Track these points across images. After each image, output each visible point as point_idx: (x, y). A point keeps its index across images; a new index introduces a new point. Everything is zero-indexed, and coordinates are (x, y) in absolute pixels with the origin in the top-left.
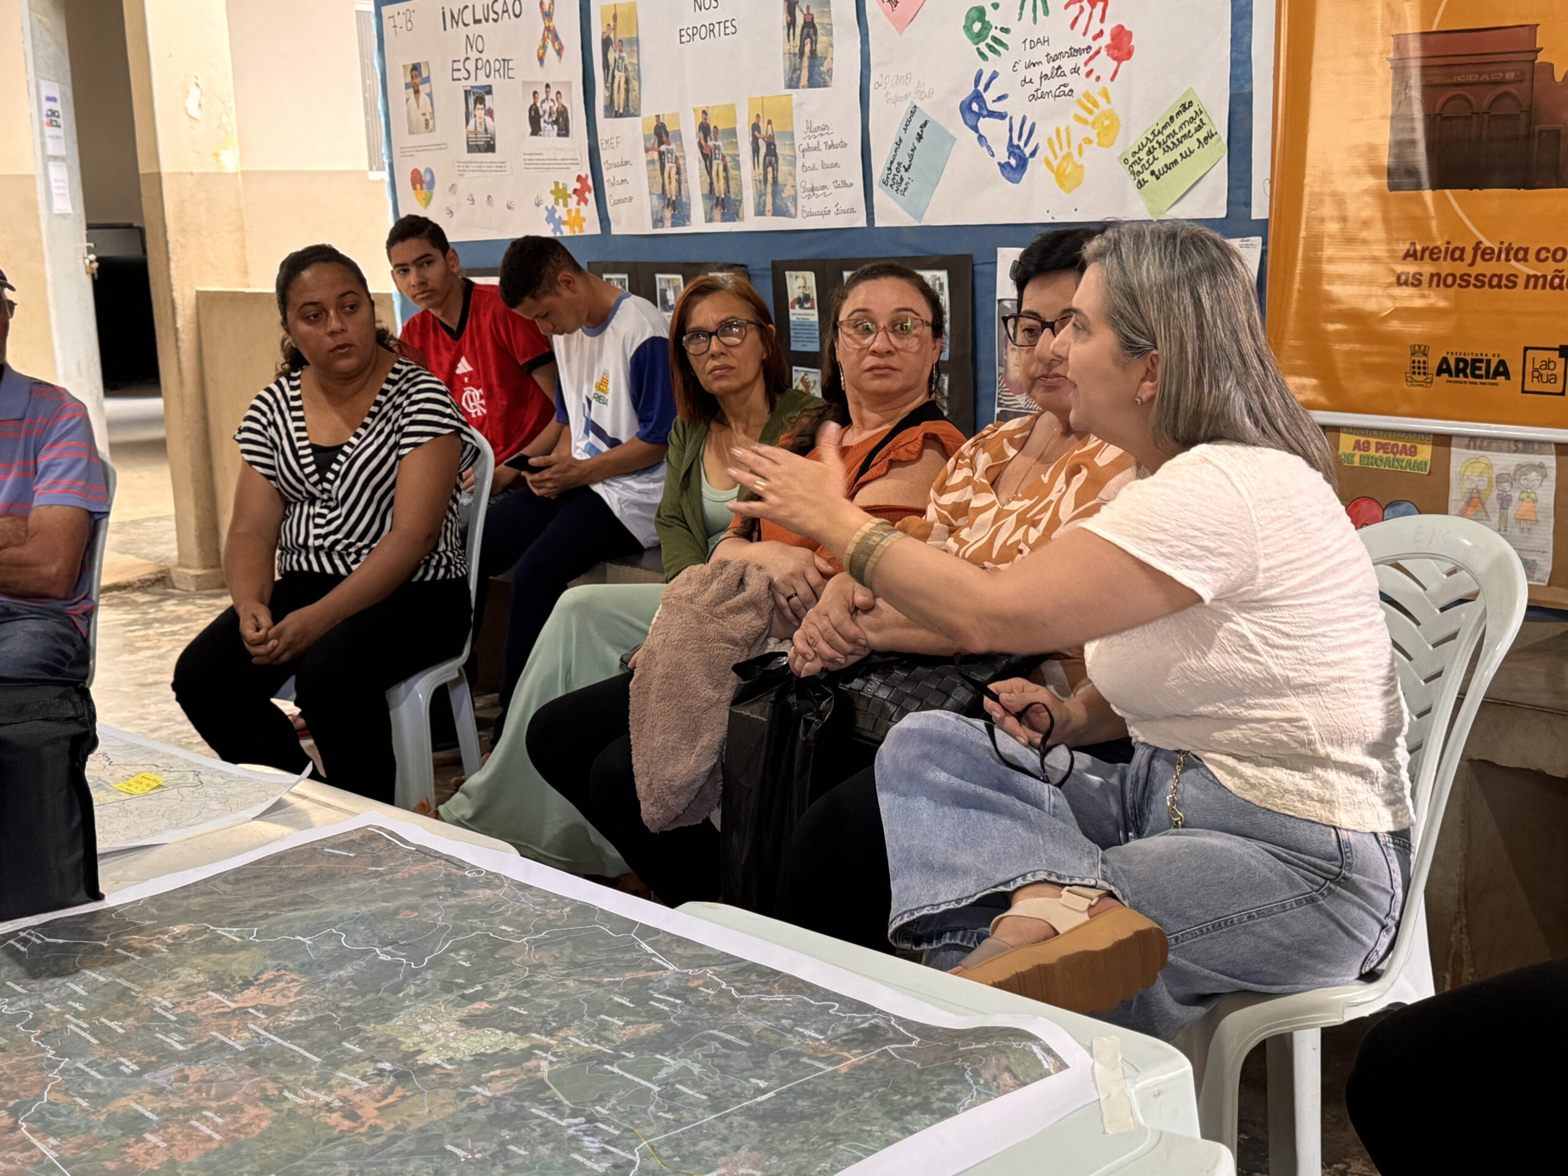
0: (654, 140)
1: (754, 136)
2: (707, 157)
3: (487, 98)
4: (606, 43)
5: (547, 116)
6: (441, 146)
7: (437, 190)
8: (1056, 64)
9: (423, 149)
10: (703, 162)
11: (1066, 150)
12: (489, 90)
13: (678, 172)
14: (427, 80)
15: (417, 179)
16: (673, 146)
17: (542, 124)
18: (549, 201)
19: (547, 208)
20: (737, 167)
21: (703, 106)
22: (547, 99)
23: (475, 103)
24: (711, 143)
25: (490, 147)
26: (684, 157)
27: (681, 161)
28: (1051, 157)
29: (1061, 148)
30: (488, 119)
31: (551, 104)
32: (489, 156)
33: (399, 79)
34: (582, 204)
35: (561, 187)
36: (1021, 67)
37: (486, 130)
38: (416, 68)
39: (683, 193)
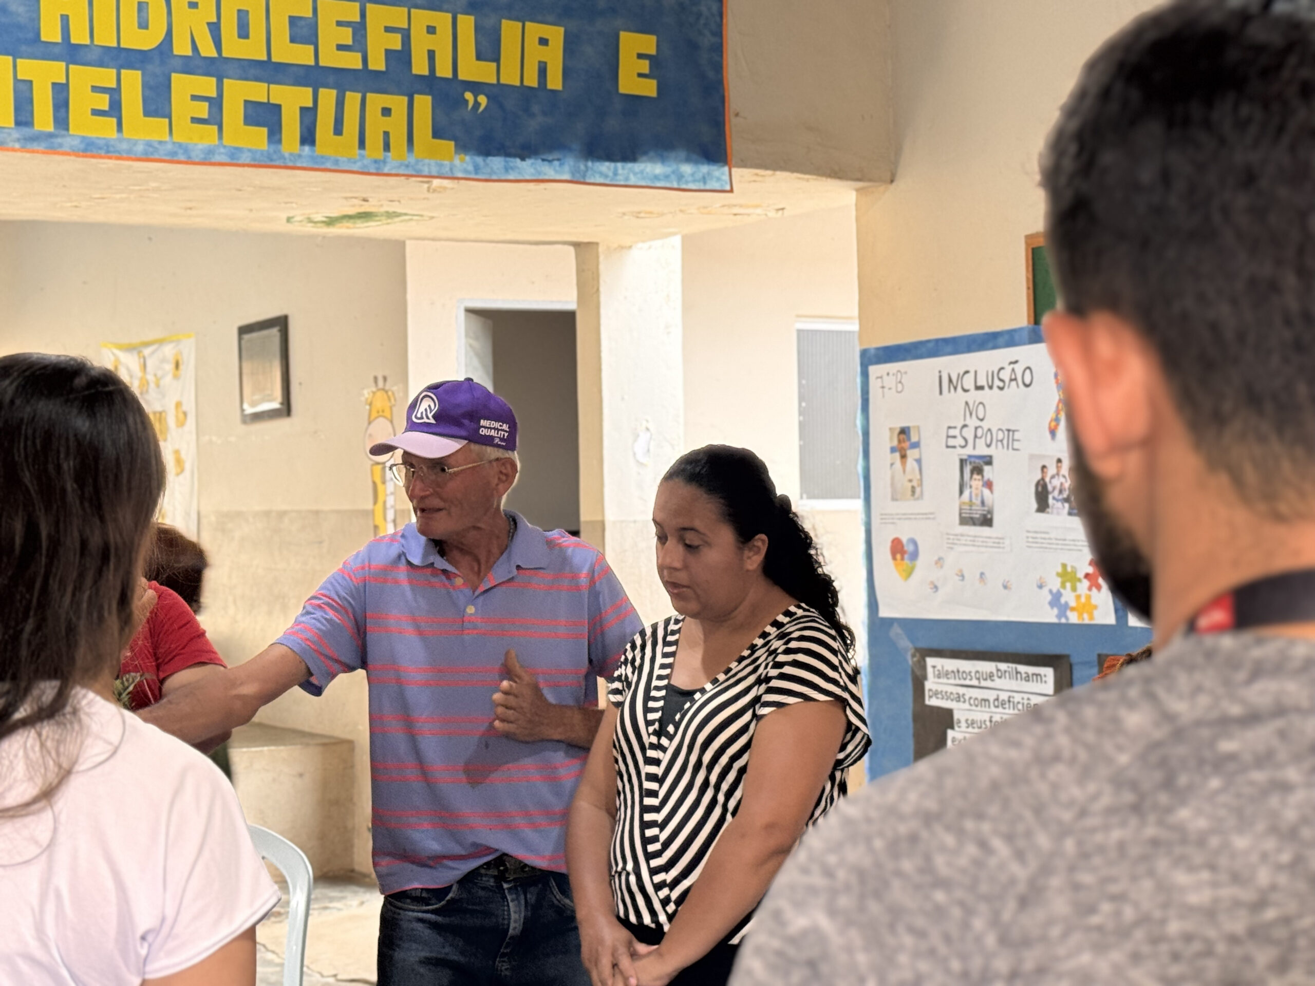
3: (987, 469)
5: (1056, 493)
6: (928, 516)
7: (921, 562)
9: (907, 517)
12: (989, 461)
14: (916, 445)
15: (897, 548)
17: (1051, 501)
18: (1055, 584)
19: (1051, 591)
23: (972, 473)
25: (987, 521)
30: (986, 492)
31: (1062, 480)
32: (985, 531)
33: (882, 441)
34: (1094, 590)
35: (1069, 569)
37: (983, 503)
38: (904, 432)
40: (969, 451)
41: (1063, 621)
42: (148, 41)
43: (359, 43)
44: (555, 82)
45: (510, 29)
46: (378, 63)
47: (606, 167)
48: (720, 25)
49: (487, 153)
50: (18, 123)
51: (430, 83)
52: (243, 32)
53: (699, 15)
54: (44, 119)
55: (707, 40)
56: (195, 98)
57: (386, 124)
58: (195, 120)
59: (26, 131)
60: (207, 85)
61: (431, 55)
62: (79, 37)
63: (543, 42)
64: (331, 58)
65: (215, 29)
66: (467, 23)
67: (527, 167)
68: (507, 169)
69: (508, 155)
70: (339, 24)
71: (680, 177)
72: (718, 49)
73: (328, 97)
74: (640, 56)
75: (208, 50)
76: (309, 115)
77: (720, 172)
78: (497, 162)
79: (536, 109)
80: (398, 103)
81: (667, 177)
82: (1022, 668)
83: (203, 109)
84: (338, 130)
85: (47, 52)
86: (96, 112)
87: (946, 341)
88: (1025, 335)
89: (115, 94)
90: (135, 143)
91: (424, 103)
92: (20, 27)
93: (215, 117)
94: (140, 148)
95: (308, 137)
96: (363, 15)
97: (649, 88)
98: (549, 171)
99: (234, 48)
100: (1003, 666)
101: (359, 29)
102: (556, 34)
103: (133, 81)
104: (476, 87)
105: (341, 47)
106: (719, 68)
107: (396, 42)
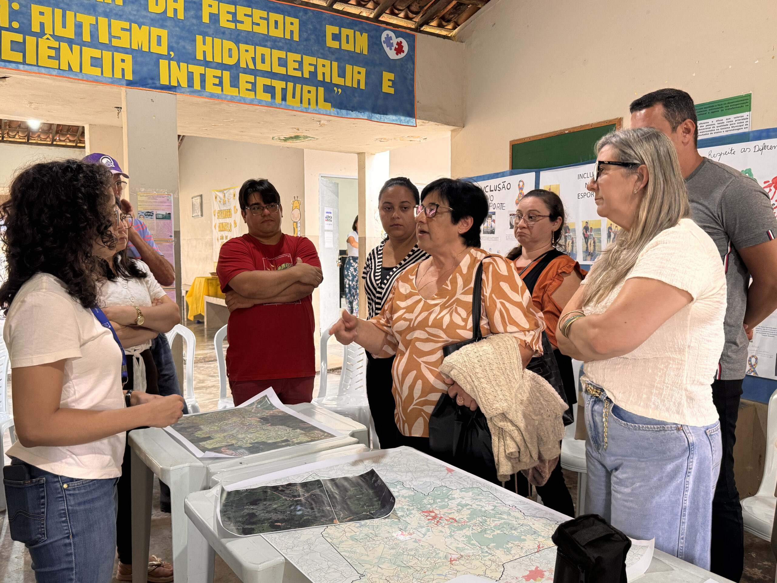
1: (609, 231)
2: (586, 238)
3: (493, 216)
10: (584, 240)
12: (494, 213)
13: (573, 243)
16: (571, 234)
20: (600, 242)
21: (586, 220)
23: (488, 218)
24: (588, 233)
25: (492, 232)
27: (574, 239)
30: (493, 223)
32: (492, 235)
37: (491, 227)
39: (574, 250)
42: (231, 62)
43: (301, 68)
44: (362, 86)
45: (349, 68)
46: (306, 75)
47: (378, 116)
48: (414, 72)
49: (341, 109)
50: (188, 86)
51: (323, 83)
52: (263, 61)
53: (407, 68)
54: (197, 85)
55: (410, 77)
56: (247, 82)
57: (309, 96)
58: (247, 90)
59: (191, 89)
60: (251, 78)
61: (324, 74)
62: (209, 58)
63: (359, 73)
64: (291, 73)
65: (254, 59)
66: (335, 64)
67: (354, 114)
68: (347, 114)
69: (348, 109)
70: (294, 61)
71: (401, 121)
72: (413, 80)
73: (290, 85)
74: (389, 80)
75: (251, 66)
76: (284, 91)
77: (413, 120)
78: (344, 112)
79: (356, 95)
80: (313, 89)
81: (397, 120)
83: (249, 86)
84: (294, 97)
85: (198, 63)
86: (214, 84)
87: (480, 177)
88: (508, 173)
89: (221, 79)
90: (227, 95)
91: (321, 90)
92: (189, 54)
93: (254, 89)
94: (229, 98)
95: (284, 98)
96: (302, 59)
97: (392, 91)
98: (361, 115)
99: (260, 66)
101: (301, 63)
102: (363, 70)
103: (227, 75)
104: (338, 86)
105: (295, 69)
106: (413, 86)
107: (312, 69)
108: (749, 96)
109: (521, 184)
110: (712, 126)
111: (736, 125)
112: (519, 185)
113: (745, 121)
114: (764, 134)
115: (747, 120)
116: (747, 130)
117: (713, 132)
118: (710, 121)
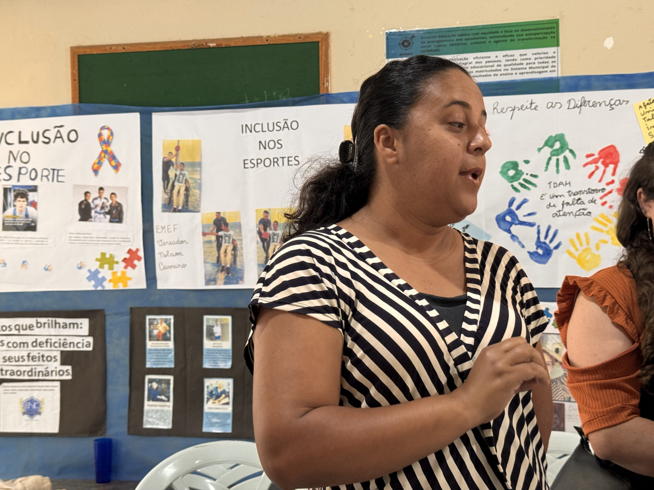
0: (213, 228)
2: (266, 240)
3: (31, 194)
4: (167, 165)
5: (98, 209)
8: (577, 197)
11: (585, 246)
12: (34, 189)
13: (235, 249)
16: (231, 232)
17: (93, 213)
18: (94, 266)
19: (89, 271)
21: (266, 208)
22: (100, 197)
23: (16, 197)
24: (270, 232)
25: (30, 228)
26: (241, 240)
27: (238, 243)
28: (572, 249)
29: (581, 244)
30: (31, 210)
31: (104, 200)
34: (129, 268)
35: (108, 256)
36: (547, 197)
39: (238, 262)
40: (14, 182)
41: (100, 288)
82: (61, 321)
88: (69, 109)
100: (43, 320)
108: (556, 23)
109: (106, 133)
110: (496, 64)
111: (537, 65)
112: (100, 135)
113: (551, 60)
114: (582, 83)
115: (553, 59)
116: (554, 75)
117: (499, 73)
118: (492, 55)
